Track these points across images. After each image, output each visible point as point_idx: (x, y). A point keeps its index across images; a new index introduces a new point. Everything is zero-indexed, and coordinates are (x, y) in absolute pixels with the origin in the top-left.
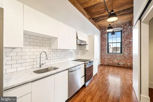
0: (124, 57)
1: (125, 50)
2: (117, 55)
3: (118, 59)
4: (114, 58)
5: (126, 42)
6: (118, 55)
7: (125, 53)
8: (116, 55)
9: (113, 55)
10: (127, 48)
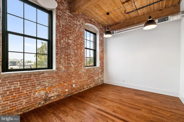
0: (59, 76)
1: (62, 60)
2: (43, 73)
3: (47, 85)
4: (34, 86)
5: (62, 41)
6: (46, 75)
7: (61, 66)
8: (41, 76)
9: (30, 75)
10: (63, 56)
